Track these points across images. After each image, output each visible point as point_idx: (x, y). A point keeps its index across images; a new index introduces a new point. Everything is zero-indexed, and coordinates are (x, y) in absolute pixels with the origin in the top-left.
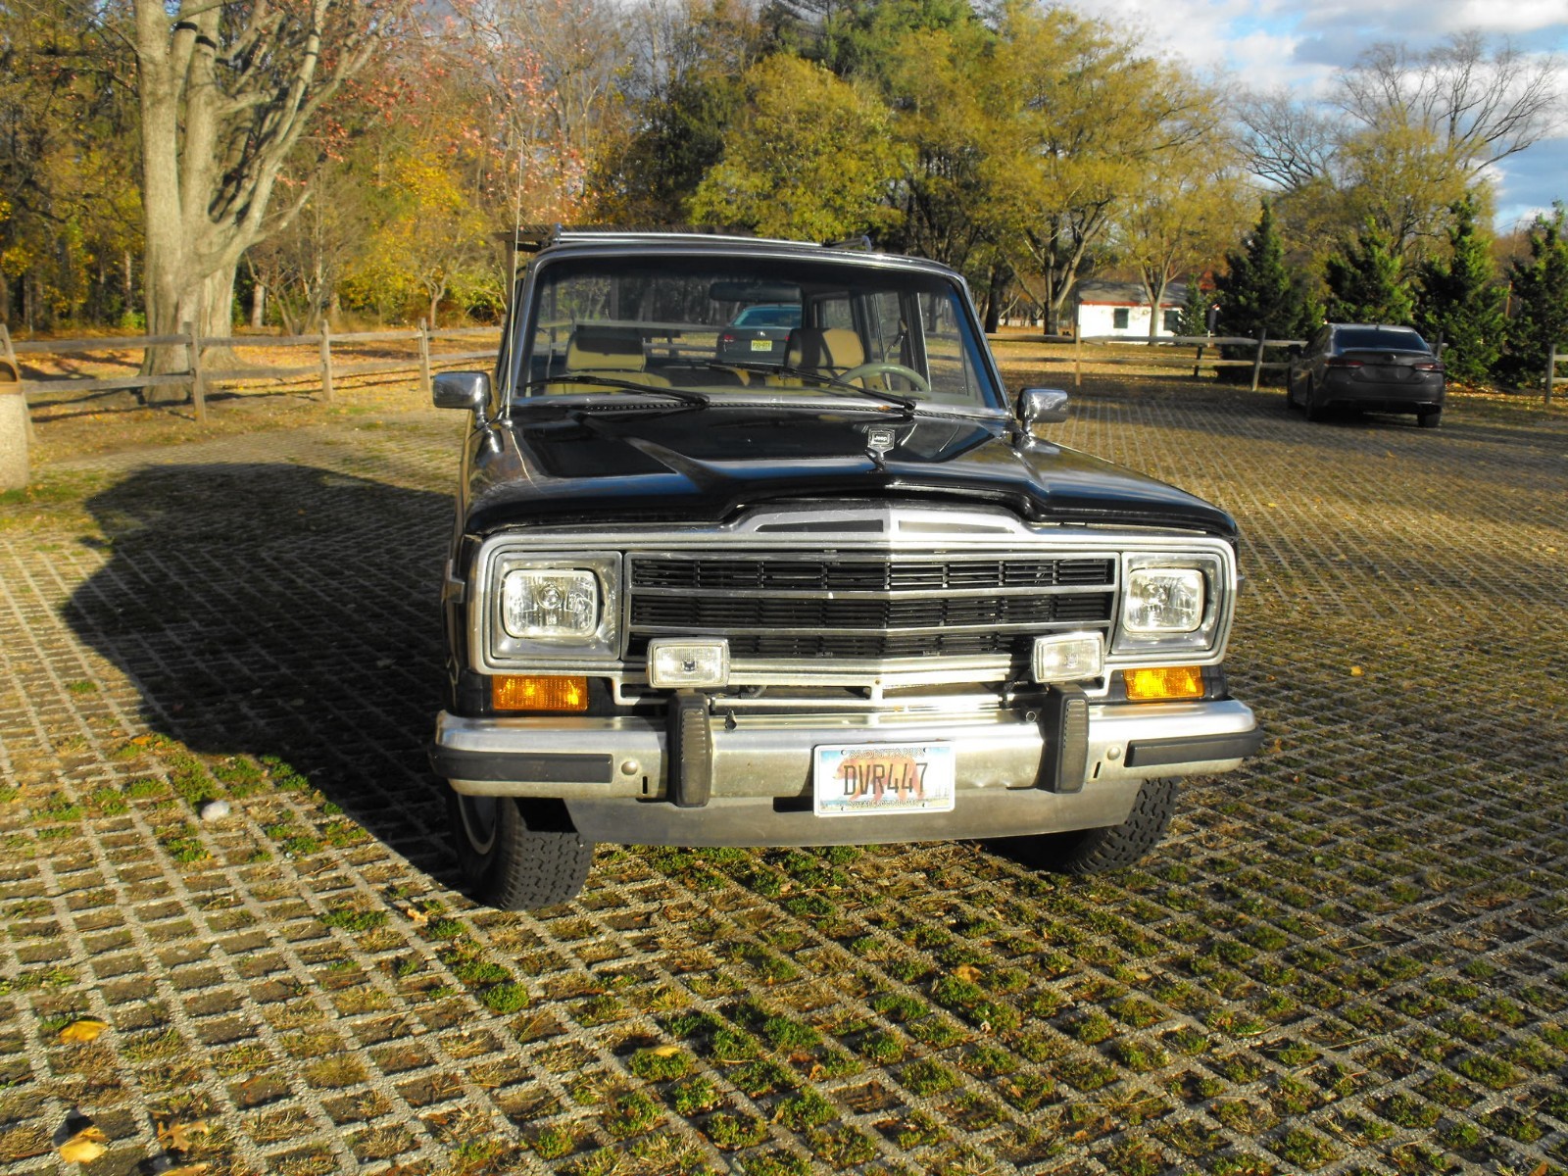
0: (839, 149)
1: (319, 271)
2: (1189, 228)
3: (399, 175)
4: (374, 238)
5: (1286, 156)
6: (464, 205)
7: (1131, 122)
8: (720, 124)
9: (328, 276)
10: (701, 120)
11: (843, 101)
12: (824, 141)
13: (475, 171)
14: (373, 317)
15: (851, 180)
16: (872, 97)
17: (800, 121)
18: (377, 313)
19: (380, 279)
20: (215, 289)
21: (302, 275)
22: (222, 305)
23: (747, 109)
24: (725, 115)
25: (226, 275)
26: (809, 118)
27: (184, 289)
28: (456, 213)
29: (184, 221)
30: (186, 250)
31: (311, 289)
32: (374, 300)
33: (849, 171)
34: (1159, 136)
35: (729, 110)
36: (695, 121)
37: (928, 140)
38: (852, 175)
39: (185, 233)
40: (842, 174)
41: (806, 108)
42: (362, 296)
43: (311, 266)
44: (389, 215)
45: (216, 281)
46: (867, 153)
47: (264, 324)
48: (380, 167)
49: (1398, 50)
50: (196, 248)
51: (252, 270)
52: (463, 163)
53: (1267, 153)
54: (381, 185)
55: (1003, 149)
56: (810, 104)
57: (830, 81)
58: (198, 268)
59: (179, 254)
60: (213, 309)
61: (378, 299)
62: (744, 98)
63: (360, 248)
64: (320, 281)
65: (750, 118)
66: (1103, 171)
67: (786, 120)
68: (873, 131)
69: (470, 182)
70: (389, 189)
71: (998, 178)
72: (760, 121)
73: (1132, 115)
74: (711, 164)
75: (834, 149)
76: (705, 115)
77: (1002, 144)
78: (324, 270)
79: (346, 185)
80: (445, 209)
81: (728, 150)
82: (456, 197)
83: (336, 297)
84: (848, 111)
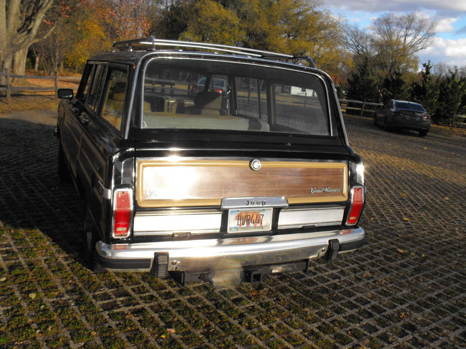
0: (223, 30)
1: (57, 54)
2: (328, 63)
3: (85, 26)
4: (76, 45)
5: (356, 44)
6: (104, 37)
7: (313, 30)
8: (186, 19)
9: (59, 56)
10: (180, 17)
11: (226, 15)
12: (219, 27)
13: (109, 27)
14: (74, 70)
15: (226, 40)
16: (234, 14)
17: (211, 20)
18: (75, 69)
19: (77, 59)
20: (20, 57)
21: (52, 54)
22: (22, 62)
23: (195, 16)
24: (188, 17)
25: (24, 53)
26: (215, 19)
27: (6, 56)
28: (102, 40)
29: (7, 32)
30: (8, 42)
31: (54, 60)
32: (74, 65)
33: (226, 37)
34: (321, 35)
35: (189, 15)
36: (179, 18)
37: (251, 29)
38: (227, 39)
39: (8, 36)
40: (224, 38)
41: (214, 16)
42: (71, 63)
43: (55, 53)
44: (81, 39)
45: (20, 54)
46: (232, 32)
47: (38, 69)
48: (78, 23)
49: (391, 16)
50: (11, 42)
51: (35, 52)
52: (106, 24)
53: (351, 42)
54: (79, 29)
55: (274, 34)
56: (215, 15)
57: (222, 9)
58: (12, 49)
59: (5, 43)
60: (19, 64)
61: (76, 65)
62: (194, 12)
63: (71, 48)
64: (57, 57)
65: (196, 18)
66: (304, 44)
67: (207, 20)
68: (234, 25)
69: (107, 31)
70: (82, 30)
71: (272, 43)
72: (199, 19)
73: (314, 28)
74: (183, 31)
75: (221, 30)
76: (182, 16)
77: (274, 33)
78: (59, 54)
79: (68, 27)
80: (99, 38)
81: (189, 28)
82: (103, 34)
83: (62, 63)
84: (226, 18)
